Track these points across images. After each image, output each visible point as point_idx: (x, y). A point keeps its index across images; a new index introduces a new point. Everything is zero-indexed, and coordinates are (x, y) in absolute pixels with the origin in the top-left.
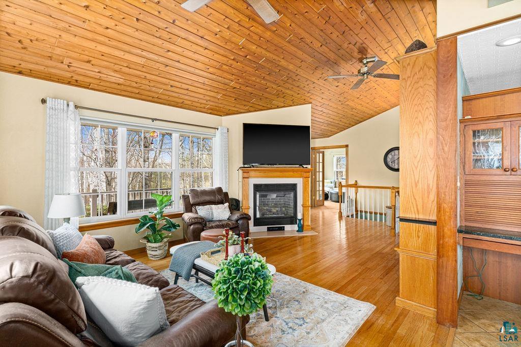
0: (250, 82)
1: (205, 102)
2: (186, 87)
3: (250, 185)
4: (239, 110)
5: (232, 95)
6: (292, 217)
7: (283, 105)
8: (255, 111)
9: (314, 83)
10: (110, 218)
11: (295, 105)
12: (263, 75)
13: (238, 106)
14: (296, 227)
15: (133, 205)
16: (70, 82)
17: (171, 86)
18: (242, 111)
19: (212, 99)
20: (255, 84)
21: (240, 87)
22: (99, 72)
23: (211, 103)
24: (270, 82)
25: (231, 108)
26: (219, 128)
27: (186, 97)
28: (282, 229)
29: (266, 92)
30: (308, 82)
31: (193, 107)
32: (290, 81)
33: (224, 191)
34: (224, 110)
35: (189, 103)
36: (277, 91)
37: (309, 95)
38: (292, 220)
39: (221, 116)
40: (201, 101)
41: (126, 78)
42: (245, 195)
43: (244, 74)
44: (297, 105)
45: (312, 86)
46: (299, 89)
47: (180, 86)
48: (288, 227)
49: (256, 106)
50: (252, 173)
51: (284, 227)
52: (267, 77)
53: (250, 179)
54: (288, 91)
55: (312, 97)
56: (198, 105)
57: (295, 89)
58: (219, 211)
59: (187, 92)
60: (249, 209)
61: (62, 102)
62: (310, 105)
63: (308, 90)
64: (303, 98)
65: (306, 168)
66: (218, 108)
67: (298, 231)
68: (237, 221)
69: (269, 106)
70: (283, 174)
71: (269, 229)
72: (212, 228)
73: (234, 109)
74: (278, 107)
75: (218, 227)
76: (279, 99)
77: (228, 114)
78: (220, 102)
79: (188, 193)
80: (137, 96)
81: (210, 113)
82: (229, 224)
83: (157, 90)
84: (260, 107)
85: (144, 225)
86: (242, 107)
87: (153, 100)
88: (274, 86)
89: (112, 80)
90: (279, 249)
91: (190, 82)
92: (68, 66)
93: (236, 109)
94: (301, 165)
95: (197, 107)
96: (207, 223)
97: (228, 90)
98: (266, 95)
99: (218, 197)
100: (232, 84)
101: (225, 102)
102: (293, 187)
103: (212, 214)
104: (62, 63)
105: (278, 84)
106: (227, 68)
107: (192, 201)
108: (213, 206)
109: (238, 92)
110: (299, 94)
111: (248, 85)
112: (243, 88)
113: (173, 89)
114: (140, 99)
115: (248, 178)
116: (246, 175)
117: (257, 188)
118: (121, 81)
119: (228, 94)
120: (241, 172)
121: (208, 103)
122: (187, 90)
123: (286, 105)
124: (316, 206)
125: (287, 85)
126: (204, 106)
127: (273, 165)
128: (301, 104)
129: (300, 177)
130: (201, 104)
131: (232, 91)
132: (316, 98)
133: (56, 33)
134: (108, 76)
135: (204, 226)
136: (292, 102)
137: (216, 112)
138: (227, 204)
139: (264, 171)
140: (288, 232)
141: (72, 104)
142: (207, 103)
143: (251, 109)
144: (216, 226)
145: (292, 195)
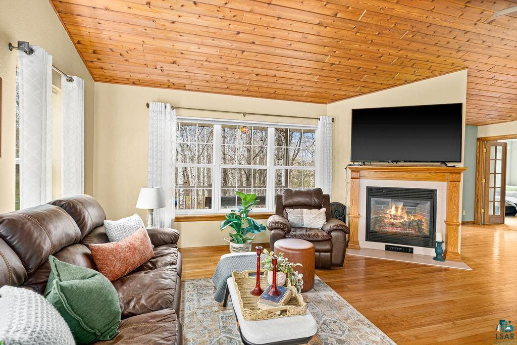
0: (352, 52)
1: (300, 88)
2: (273, 73)
3: (361, 187)
4: (347, 93)
5: (333, 75)
6: (425, 237)
7: (414, 78)
8: (371, 92)
9: (467, 32)
10: (206, 212)
11: (436, 76)
12: (370, 37)
13: (343, 88)
14: (432, 252)
15: (226, 202)
16: (169, 86)
17: (257, 75)
18: (351, 94)
19: (308, 84)
20: (361, 53)
21: (340, 62)
22: (186, 72)
23: (309, 89)
24: (385, 46)
25: (335, 92)
26: (321, 117)
27: (278, 86)
28: (410, 251)
29: (381, 63)
30: (454, 33)
31: (289, 97)
32: (418, 38)
33: (325, 193)
34: (327, 95)
35: (282, 92)
36: (400, 57)
37: (460, 54)
38: (428, 241)
39: (325, 103)
40: (295, 88)
41: (212, 74)
42: (355, 200)
43: (340, 42)
44: (440, 74)
45: (463, 38)
46: (438, 48)
47: (265, 74)
48: (418, 250)
49: (371, 85)
50: (364, 173)
51: (412, 249)
52: (377, 40)
53: (362, 181)
54: (417, 55)
55: (466, 57)
56: (294, 93)
57: (431, 49)
58: (311, 217)
59: (275, 79)
60: (359, 218)
61: (161, 105)
62: (465, 72)
63: (457, 47)
64: (450, 61)
65: (454, 167)
66: (318, 94)
67: (435, 259)
68: (329, 232)
69: (390, 82)
70: (413, 174)
71: (388, 248)
72: (295, 237)
73: (339, 93)
74: (406, 82)
75: (301, 237)
76: (405, 68)
77: (333, 101)
78: (319, 86)
79: (282, 193)
80: (228, 91)
81: (311, 102)
82: (318, 235)
83: (245, 82)
84: (378, 86)
85: (229, 222)
86: (351, 89)
87: (244, 93)
88: (393, 52)
89: (200, 78)
90: (391, 282)
91: (275, 67)
92: (161, 70)
93: (343, 93)
94: (444, 162)
95: (293, 96)
96: (292, 230)
97: (324, 68)
98: (381, 67)
99: (316, 200)
100: (327, 59)
101: (325, 86)
102: (430, 195)
103: (302, 220)
104: (156, 68)
105: (397, 47)
106: (314, 38)
107: (284, 202)
108: (305, 211)
109: (340, 70)
110: (439, 56)
111: (350, 56)
112: (344, 62)
113: (259, 78)
114: (231, 94)
115: (359, 179)
116: (356, 175)
117: (372, 192)
118: (208, 78)
119: (327, 74)
120: (349, 171)
121: (305, 89)
122: (275, 76)
123: (419, 77)
124: (486, 223)
125: (414, 46)
126: (302, 93)
127: (397, 162)
128: (447, 73)
129: (443, 180)
130: (296, 91)
131: (330, 69)
132: (474, 57)
133: (139, 40)
134: (196, 75)
135: (286, 233)
136: (429, 71)
137: (317, 100)
138: (323, 210)
139: (383, 170)
140: (419, 256)
141: (168, 105)
142: (303, 89)
143: (365, 90)
144: (301, 235)
145: (428, 204)
